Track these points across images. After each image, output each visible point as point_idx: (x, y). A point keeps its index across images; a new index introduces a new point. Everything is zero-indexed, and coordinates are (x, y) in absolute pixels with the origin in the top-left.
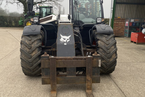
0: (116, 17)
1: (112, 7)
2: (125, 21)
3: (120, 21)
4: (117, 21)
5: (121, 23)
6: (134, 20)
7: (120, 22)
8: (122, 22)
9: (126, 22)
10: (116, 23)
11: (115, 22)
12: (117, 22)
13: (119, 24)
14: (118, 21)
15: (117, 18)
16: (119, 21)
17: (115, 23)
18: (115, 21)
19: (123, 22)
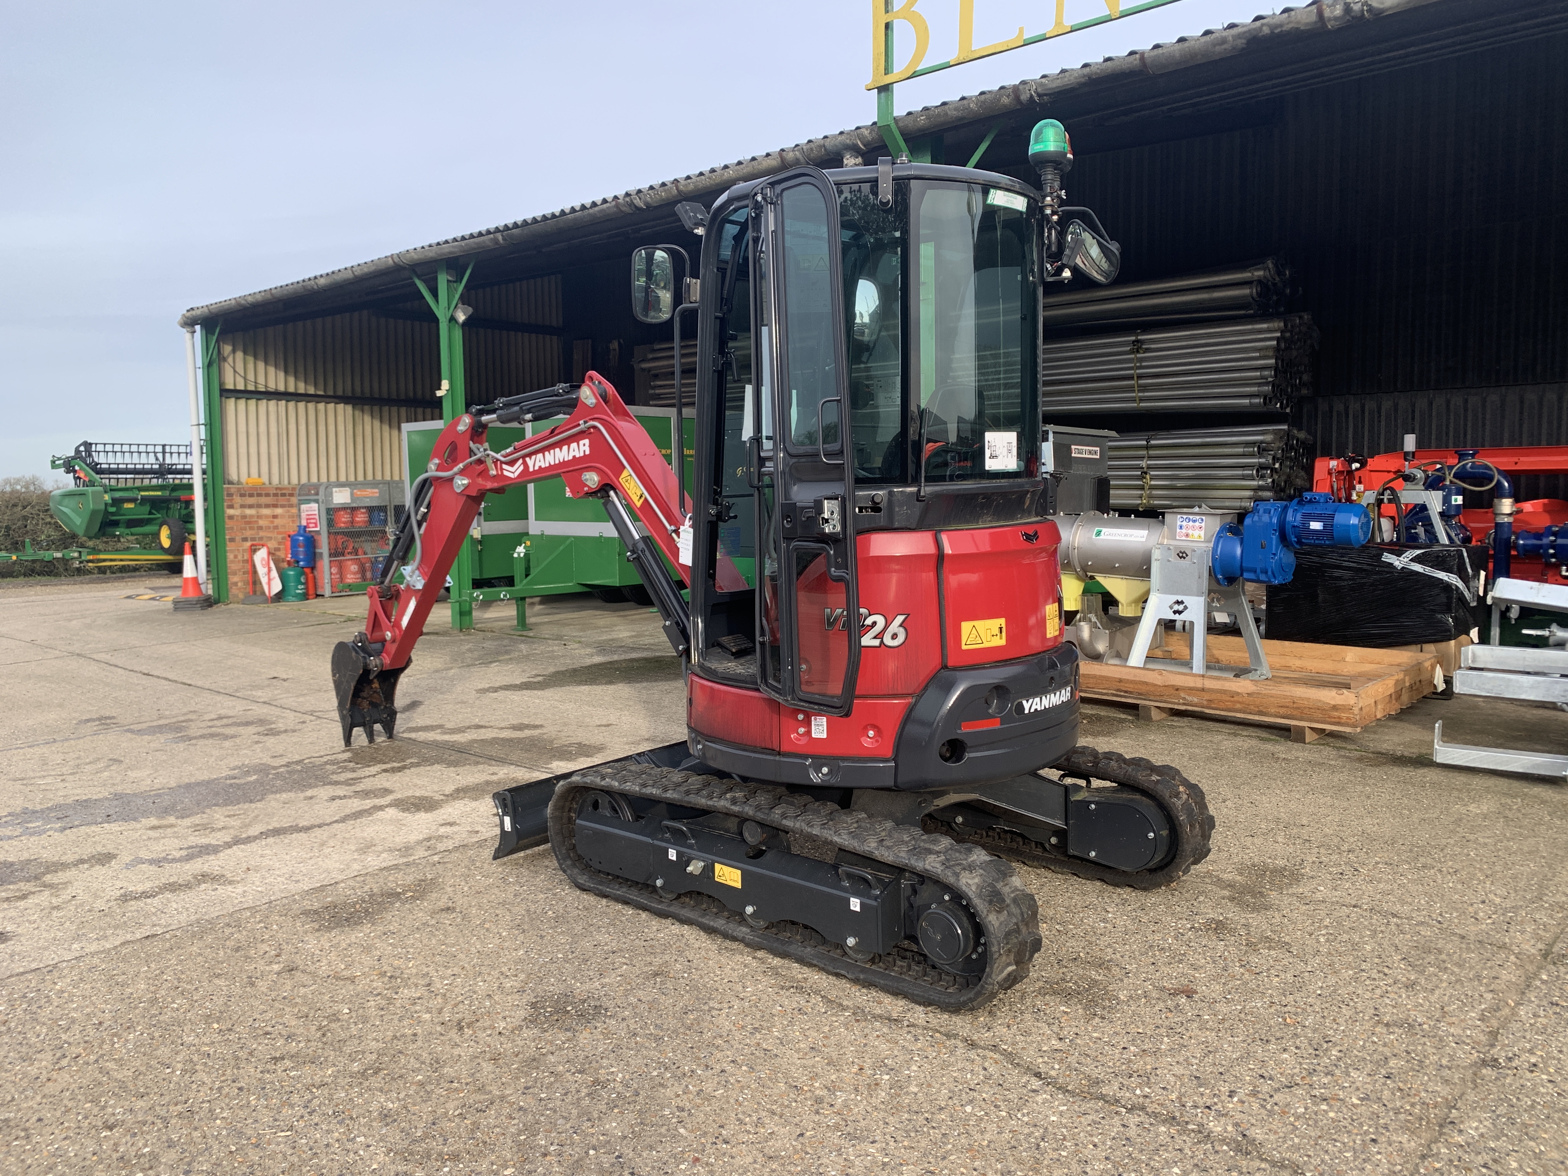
0: (234, 476)
1: (202, 421)
2: (294, 500)
3: (263, 500)
4: (242, 506)
5: (275, 517)
6: (352, 494)
7: (267, 506)
8: (279, 511)
9: (303, 507)
10: (244, 517)
11: (230, 512)
12: (248, 512)
13: (261, 523)
14: (251, 506)
15: (239, 483)
16: (259, 506)
17: (231, 517)
18: (231, 507)
19: (282, 506)
